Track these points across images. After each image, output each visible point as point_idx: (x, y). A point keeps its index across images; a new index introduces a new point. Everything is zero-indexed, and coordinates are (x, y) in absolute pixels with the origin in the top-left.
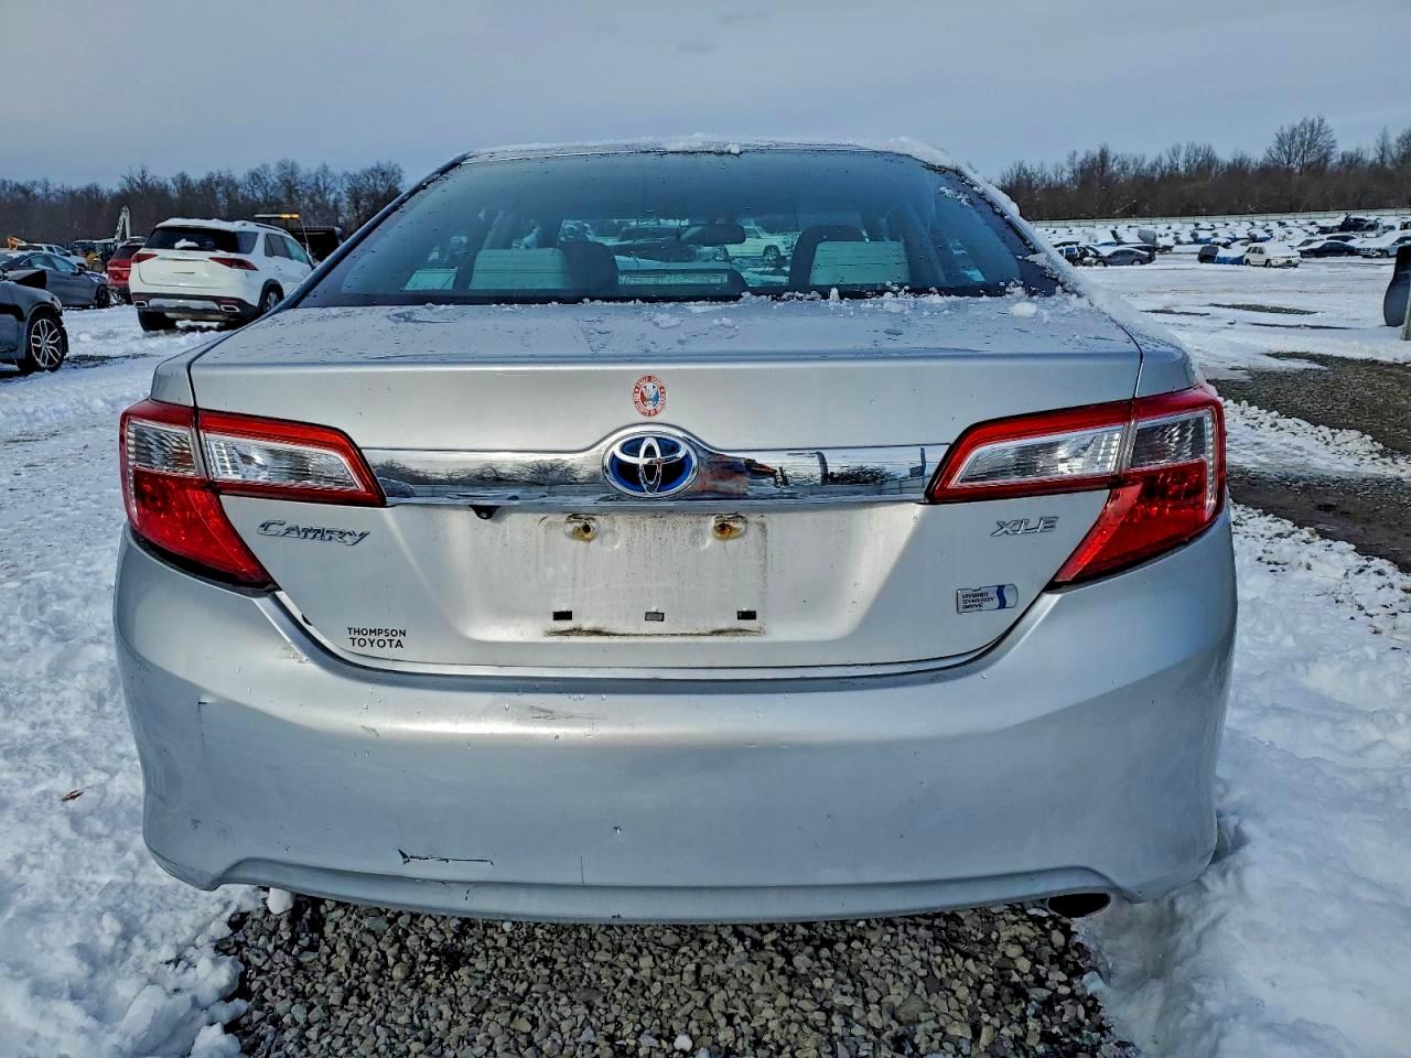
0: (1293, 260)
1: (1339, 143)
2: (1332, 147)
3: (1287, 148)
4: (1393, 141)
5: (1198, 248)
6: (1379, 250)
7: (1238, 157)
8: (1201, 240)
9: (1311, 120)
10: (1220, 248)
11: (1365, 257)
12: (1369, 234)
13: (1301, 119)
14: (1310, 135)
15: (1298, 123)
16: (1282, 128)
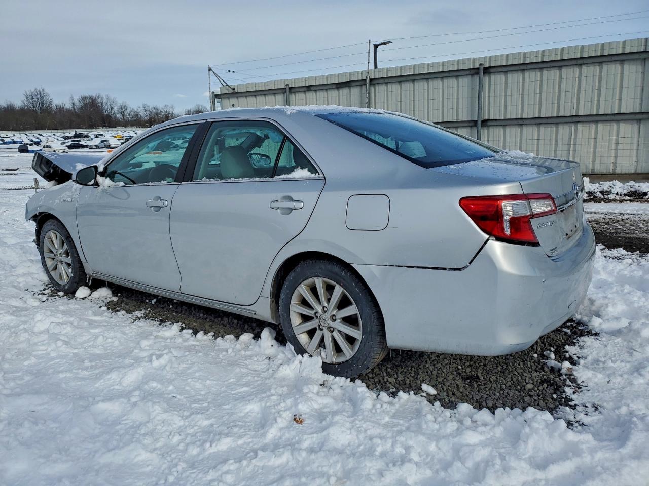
0: (65, 150)
1: (54, 100)
2: (51, 102)
3: (31, 101)
4: (76, 101)
5: (17, 146)
6: (95, 146)
7: (9, 104)
8: (6, 142)
9: (38, 89)
10: (28, 146)
11: (90, 149)
12: (85, 139)
13: (34, 89)
14: (39, 97)
15: (33, 91)
16: (26, 92)
